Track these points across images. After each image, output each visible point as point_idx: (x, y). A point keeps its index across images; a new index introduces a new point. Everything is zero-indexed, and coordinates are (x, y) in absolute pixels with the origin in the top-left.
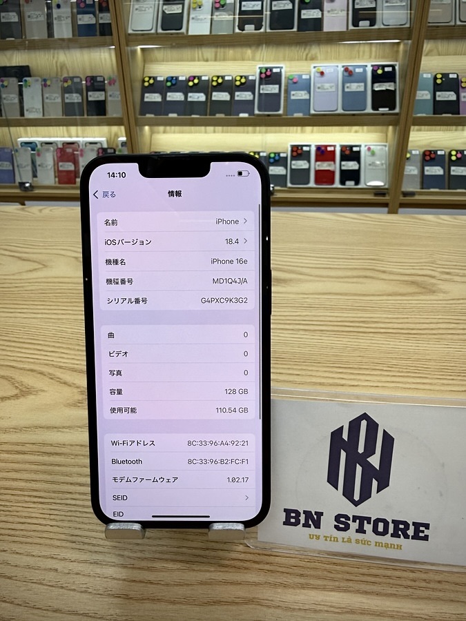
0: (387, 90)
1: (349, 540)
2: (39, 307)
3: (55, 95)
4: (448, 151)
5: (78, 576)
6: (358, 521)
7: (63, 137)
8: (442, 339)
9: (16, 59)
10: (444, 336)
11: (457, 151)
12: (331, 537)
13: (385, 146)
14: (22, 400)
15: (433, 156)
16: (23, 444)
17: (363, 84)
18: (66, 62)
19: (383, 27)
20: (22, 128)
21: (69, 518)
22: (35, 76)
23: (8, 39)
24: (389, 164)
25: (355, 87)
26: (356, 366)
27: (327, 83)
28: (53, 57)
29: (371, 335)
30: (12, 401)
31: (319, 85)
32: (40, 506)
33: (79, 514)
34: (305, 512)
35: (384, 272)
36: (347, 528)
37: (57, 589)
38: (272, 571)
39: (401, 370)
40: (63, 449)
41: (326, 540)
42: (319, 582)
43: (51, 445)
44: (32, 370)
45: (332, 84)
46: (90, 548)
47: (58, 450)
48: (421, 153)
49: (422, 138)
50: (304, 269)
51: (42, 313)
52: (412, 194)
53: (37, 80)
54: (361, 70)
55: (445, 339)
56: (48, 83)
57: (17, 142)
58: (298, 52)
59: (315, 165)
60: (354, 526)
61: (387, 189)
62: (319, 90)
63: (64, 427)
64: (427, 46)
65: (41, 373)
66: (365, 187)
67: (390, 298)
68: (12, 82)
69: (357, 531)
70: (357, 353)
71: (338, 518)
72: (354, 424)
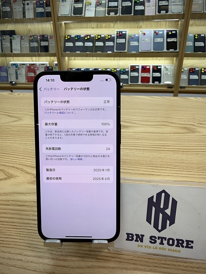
0: (173, 41)
1: (156, 248)
2: (17, 138)
3: (26, 43)
4: (200, 68)
5: (31, 263)
6: (160, 239)
7: (30, 62)
8: (198, 154)
9: (9, 27)
10: (199, 153)
11: (204, 68)
12: (148, 246)
13: (172, 66)
14: (8, 180)
15: (193, 70)
16: (8, 201)
17: (162, 39)
18: (31, 29)
19: (171, 13)
20: (11, 58)
21: (28, 236)
22: (17, 35)
23: (5, 18)
24: (174, 74)
25: (159, 40)
26: (159, 166)
27: (147, 38)
28: (26, 26)
29: (166, 152)
30: (4, 181)
31: (143, 39)
32: (15, 230)
33: (32, 234)
34: (136, 235)
35: (172, 123)
36: (155, 242)
37: (22, 269)
38: (121, 262)
39: (180, 168)
40: (26, 203)
41: (146, 248)
42: (142, 267)
43: (21, 201)
44: (13, 167)
45: (149, 39)
46: (38, 250)
47: (24, 204)
48: (188, 69)
49: (189, 63)
50: (136, 121)
51: (18, 141)
52: (184, 87)
53: (18, 37)
54: (161, 32)
55: (200, 154)
56: (23, 38)
57: (9, 63)
58: (134, 24)
59: (141, 75)
60: (159, 241)
61: (173, 85)
62: (143, 41)
63: (27, 193)
64: (191, 22)
65: (17, 168)
66: (163, 84)
67: (175, 135)
68: (7, 37)
69: (160, 244)
70: (160, 160)
71: (151, 237)
72: (159, 195)
